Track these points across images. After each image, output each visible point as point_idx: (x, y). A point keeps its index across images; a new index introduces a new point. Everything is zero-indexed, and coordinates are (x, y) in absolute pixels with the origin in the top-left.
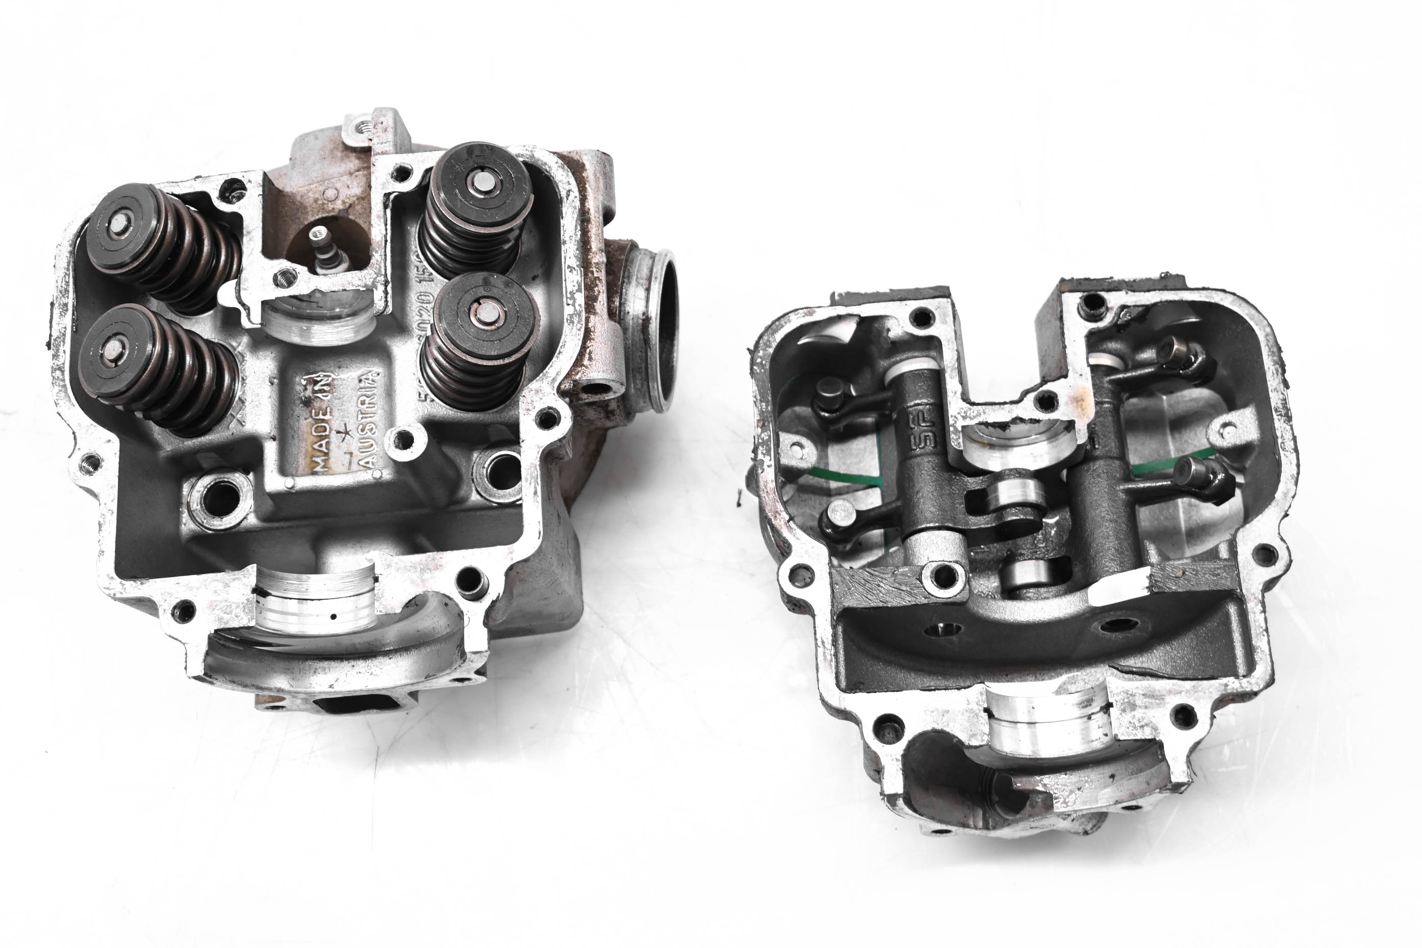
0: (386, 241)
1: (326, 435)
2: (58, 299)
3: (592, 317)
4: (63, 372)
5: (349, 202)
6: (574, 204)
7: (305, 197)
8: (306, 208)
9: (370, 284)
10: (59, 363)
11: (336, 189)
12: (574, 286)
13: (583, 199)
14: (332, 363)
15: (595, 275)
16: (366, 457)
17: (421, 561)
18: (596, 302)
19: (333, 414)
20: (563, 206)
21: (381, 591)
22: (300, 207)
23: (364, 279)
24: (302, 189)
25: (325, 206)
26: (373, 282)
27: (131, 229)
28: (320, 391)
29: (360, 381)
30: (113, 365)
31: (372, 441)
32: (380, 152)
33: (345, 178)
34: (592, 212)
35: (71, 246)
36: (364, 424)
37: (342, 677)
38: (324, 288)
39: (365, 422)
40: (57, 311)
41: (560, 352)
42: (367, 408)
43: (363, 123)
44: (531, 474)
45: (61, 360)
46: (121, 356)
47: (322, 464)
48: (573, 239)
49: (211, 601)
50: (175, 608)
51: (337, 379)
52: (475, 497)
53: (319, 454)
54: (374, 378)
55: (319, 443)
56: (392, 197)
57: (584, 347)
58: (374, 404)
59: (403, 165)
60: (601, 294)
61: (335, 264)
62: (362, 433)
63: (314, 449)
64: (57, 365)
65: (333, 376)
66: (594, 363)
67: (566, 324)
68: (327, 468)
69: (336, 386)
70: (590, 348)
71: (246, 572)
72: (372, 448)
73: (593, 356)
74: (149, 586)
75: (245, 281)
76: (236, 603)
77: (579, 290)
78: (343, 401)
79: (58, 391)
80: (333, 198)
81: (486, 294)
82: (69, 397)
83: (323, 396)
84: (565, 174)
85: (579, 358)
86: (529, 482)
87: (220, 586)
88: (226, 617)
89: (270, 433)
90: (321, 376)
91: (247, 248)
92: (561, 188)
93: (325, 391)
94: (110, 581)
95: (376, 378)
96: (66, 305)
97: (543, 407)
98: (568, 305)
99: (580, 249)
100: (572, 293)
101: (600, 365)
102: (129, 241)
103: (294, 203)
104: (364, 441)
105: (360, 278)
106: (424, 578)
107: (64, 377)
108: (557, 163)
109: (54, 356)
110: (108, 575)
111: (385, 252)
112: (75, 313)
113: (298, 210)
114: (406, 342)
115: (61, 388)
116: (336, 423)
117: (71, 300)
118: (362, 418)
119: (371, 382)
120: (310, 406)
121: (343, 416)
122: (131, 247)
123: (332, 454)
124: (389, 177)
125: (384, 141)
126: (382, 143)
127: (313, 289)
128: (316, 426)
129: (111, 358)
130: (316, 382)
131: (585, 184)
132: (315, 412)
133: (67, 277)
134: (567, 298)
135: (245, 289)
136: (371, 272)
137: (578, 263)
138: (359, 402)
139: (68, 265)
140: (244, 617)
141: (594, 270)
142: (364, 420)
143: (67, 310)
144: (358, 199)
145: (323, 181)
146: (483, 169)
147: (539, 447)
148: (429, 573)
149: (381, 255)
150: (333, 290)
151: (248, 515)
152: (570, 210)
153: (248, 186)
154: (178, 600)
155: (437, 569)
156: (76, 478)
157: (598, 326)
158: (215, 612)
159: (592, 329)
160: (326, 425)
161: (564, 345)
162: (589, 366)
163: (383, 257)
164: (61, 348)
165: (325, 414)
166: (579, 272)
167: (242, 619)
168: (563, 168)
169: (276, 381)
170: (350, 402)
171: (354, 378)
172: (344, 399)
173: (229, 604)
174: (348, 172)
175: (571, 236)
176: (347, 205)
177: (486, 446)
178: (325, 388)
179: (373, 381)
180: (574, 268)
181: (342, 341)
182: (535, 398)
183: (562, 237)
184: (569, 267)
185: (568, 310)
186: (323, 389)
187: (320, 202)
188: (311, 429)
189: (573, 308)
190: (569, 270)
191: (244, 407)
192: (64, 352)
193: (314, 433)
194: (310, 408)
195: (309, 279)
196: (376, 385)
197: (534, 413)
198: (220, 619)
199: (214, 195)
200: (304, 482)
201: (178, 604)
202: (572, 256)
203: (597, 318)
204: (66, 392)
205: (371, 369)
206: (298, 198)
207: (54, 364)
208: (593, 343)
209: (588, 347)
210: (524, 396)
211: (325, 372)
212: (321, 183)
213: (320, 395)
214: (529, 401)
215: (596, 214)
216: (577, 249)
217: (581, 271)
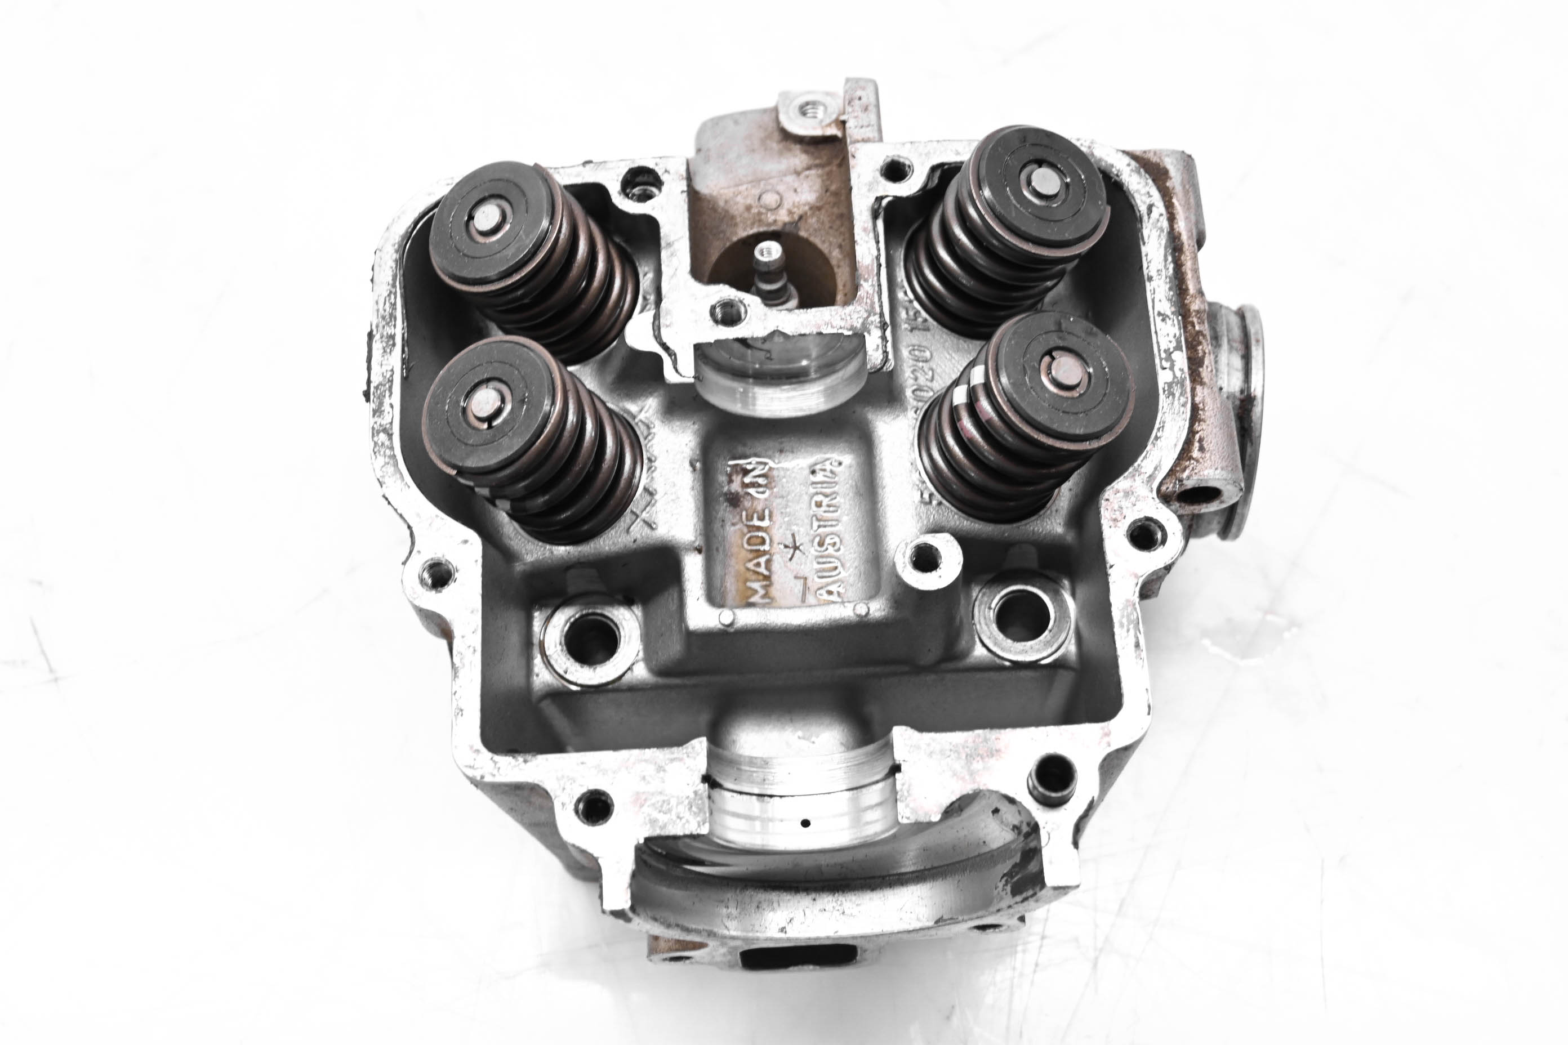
0: (879, 266)
1: (764, 551)
2: (380, 328)
3: (1199, 388)
4: (390, 436)
5: (798, 212)
6: (1159, 224)
7: (732, 203)
8: (733, 217)
9: (859, 326)
10: (384, 422)
11: (778, 193)
12: (1170, 342)
13: (1172, 218)
14: (771, 444)
15: (1197, 328)
16: (828, 585)
17: (966, 741)
18: (1202, 366)
19: (774, 519)
20: (1144, 226)
21: (906, 787)
22: (725, 216)
23: (848, 318)
24: (726, 191)
25: (763, 217)
26: (863, 324)
27: (507, 227)
28: (753, 485)
29: (813, 472)
30: (485, 426)
31: (836, 561)
32: (860, 138)
33: (790, 179)
34: (1184, 237)
35: (397, 251)
36: (823, 535)
37: (798, 915)
38: (789, 330)
39: (824, 533)
40: (377, 346)
41: (1157, 438)
42: (825, 512)
43: (807, 104)
44: (1128, 616)
45: (386, 420)
46: (498, 412)
47: (762, 592)
48: (1164, 273)
49: (638, 793)
50: (579, 801)
51: (778, 469)
52: (979, 651)
53: (754, 577)
54: (834, 469)
55: (755, 561)
56: (884, 202)
57: (1191, 432)
58: (835, 506)
59: (896, 158)
60: (1207, 355)
61: (782, 300)
62: (819, 549)
63: (748, 569)
64: (381, 425)
65: (771, 464)
66: (1208, 455)
67: (1162, 397)
68: (769, 598)
69: (776, 479)
70: (1200, 433)
71: (690, 750)
72: (837, 572)
73: (1205, 446)
74: (537, 766)
75: (667, 314)
76: (678, 797)
77: (1178, 348)
78: (788, 501)
79: (383, 464)
80: (774, 206)
81: (1061, 343)
82: (401, 474)
83: (758, 492)
84: (1143, 181)
85: (1186, 446)
86: (1125, 628)
87: (650, 769)
88: (663, 818)
89: (694, 542)
90: (754, 462)
91: (668, 266)
92: (1138, 202)
93: (760, 486)
94: (475, 755)
95: (837, 469)
96: (392, 337)
97: (1138, 518)
98: (1164, 369)
99: (1174, 288)
100: (1169, 353)
101: (1216, 458)
102: (504, 244)
103: (714, 209)
104: (824, 560)
105: (843, 316)
106: (972, 768)
107: (392, 443)
108: (1129, 165)
109: (375, 412)
110: (471, 747)
111: (879, 280)
112: (406, 349)
113: (722, 220)
114: (898, 416)
115: (387, 460)
116: (780, 533)
117: (399, 329)
118: (819, 527)
119: (830, 475)
120: (739, 506)
121: (789, 524)
122: (509, 252)
123: (775, 578)
124: (878, 174)
125: (865, 123)
126: (862, 127)
127: (772, 330)
128: (749, 535)
129: (484, 413)
130: (746, 472)
131: (1171, 198)
132: (747, 516)
133: (393, 296)
134: (1161, 359)
135: (667, 326)
136: (859, 308)
137: (1173, 309)
138: (813, 503)
139: (394, 279)
140: (691, 818)
141: (1195, 320)
142: (821, 530)
143: (394, 345)
144: (811, 208)
145: (759, 181)
146: (1040, 163)
147: (1137, 576)
148: (980, 762)
149: (873, 285)
150: (803, 333)
151: (633, 664)
152: (1155, 234)
153: (664, 177)
154: (584, 790)
155: (992, 756)
156: (415, 596)
157: (1209, 401)
158: (645, 809)
159: (1201, 406)
160: (764, 535)
161: (1163, 427)
162: (1201, 460)
163: (876, 288)
164: (387, 401)
165: (761, 518)
166: (1176, 322)
167: (688, 821)
168: (1139, 173)
169: (698, 465)
170: (798, 502)
171: (802, 468)
172: (789, 497)
173: (666, 798)
174: (792, 169)
175: (1158, 271)
176: (796, 217)
177: (990, 576)
178: (761, 481)
179: (832, 472)
180: (1168, 316)
181: (796, 411)
182: (1125, 504)
183: (1145, 272)
184: (1159, 314)
185: (1164, 377)
186: (757, 483)
187: (755, 210)
188: (742, 539)
189: (1171, 373)
190: (1161, 318)
191: (653, 502)
192: (392, 406)
193: (746, 546)
194: (738, 510)
195: (765, 315)
196: (837, 479)
197: (1124, 525)
198: (653, 822)
199: (614, 188)
200: (748, 618)
201: (583, 795)
202: (1164, 300)
203: (1206, 391)
204: (396, 465)
205: (828, 456)
206: (721, 203)
207: (376, 423)
208: (1203, 426)
209: (1198, 432)
210: (1107, 500)
211: (759, 456)
212: (753, 184)
213: (752, 491)
214: (1116, 507)
215: (1190, 241)
216: (1170, 289)
217: (1178, 321)
